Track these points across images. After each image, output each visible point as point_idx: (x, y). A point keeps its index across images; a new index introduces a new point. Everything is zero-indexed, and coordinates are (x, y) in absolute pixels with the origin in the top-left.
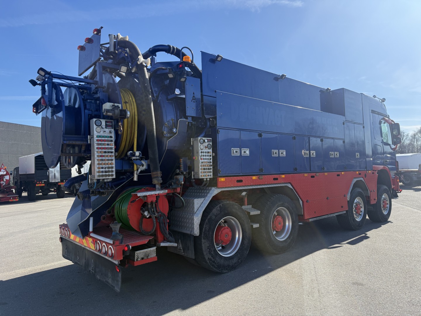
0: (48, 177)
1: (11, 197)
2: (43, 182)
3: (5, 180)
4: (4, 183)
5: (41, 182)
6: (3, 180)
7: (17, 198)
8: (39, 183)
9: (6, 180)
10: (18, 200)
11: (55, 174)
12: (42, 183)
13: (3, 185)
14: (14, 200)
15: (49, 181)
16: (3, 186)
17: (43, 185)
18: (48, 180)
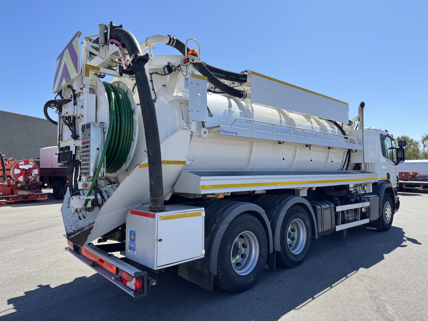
1: (40, 195)
4: (33, 178)
6: (31, 175)
7: (45, 196)
9: (35, 174)
10: (47, 198)
14: (43, 199)
16: (31, 182)
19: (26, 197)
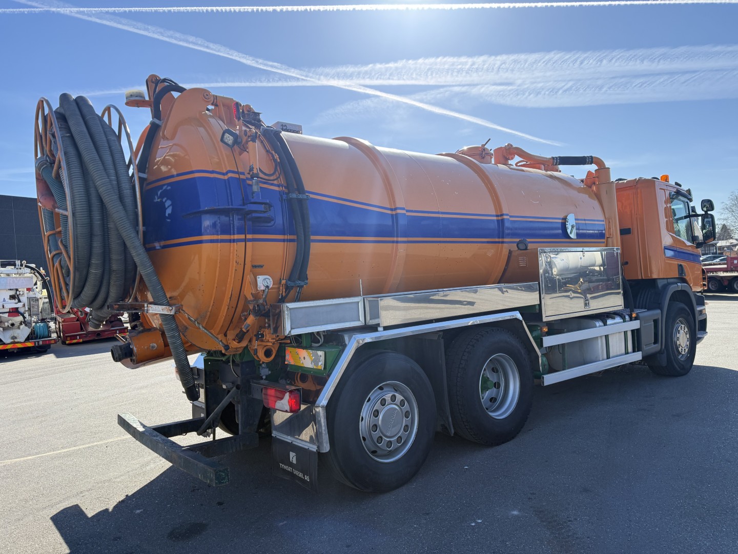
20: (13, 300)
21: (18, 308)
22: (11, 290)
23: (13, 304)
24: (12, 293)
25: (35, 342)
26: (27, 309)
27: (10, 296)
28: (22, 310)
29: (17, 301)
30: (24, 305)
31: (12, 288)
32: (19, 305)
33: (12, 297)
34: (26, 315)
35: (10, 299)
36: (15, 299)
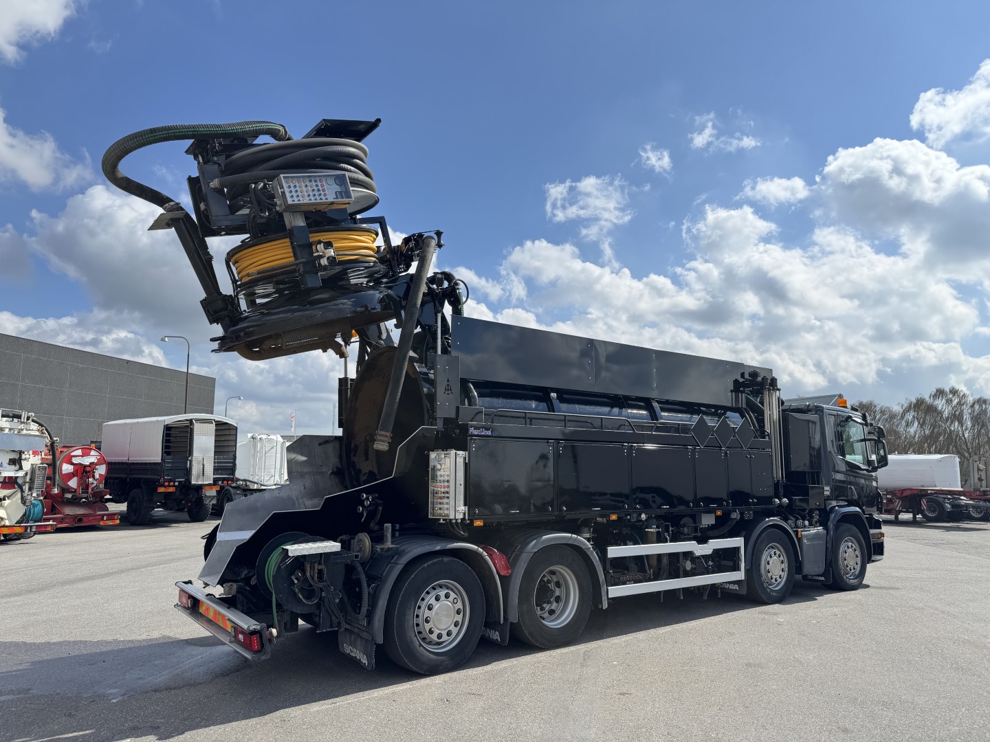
0: (188, 472)
1: (105, 515)
2: (177, 484)
3: (97, 476)
4: (95, 482)
5: (172, 484)
6: (93, 477)
7: (116, 517)
8: (169, 486)
9: (100, 475)
10: (118, 522)
11: (204, 465)
12: (174, 486)
13: (93, 486)
14: (110, 523)
15: (190, 482)
16: (93, 489)
17: (171, 489)
18: (188, 480)
19: (79, 519)
20: (13, 466)
21: (17, 478)
22: (14, 451)
23: (10, 472)
24: (16, 456)
25: (26, 528)
26: (28, 479)
27: (10, 460)
28: (20, 481)
29: (17, 467)
30: (26, 474)
31: (16, 450)
32: (21, 474)
33: (13, 462)
34: (26, 488)
35: (9, 464)
36: (15, 465)
